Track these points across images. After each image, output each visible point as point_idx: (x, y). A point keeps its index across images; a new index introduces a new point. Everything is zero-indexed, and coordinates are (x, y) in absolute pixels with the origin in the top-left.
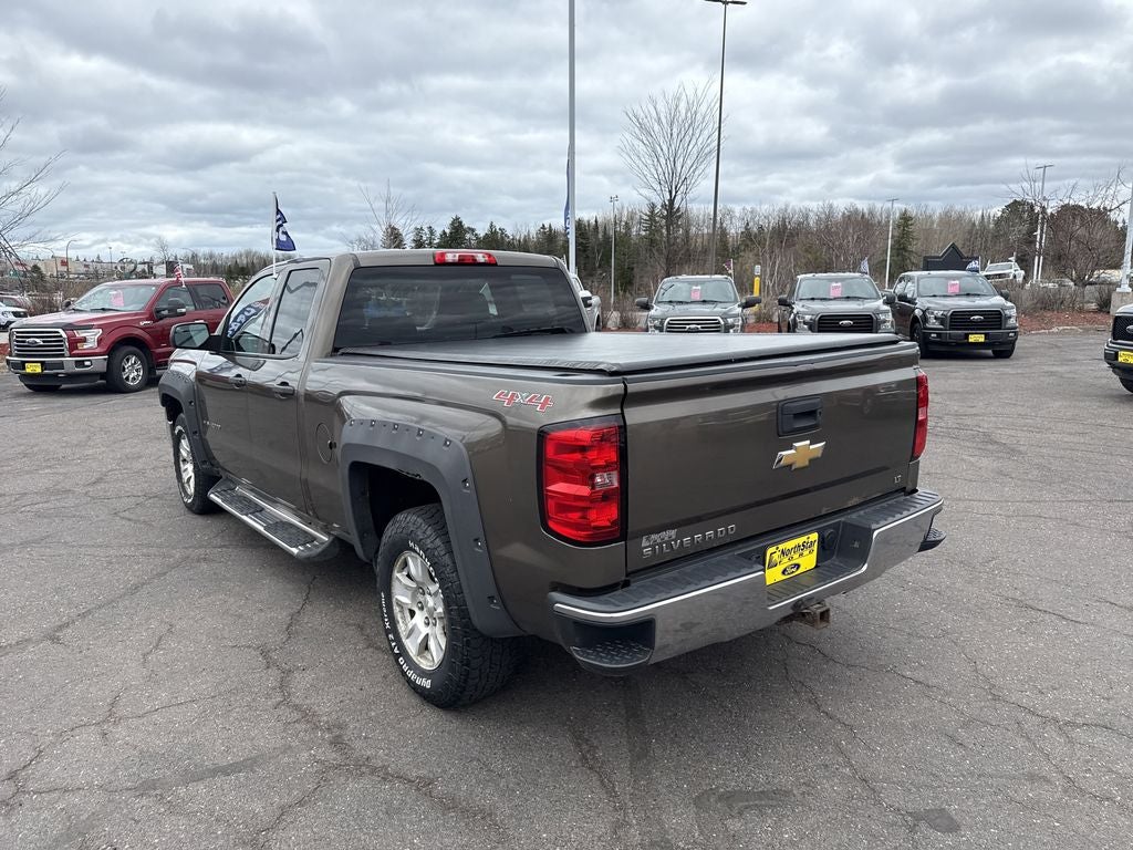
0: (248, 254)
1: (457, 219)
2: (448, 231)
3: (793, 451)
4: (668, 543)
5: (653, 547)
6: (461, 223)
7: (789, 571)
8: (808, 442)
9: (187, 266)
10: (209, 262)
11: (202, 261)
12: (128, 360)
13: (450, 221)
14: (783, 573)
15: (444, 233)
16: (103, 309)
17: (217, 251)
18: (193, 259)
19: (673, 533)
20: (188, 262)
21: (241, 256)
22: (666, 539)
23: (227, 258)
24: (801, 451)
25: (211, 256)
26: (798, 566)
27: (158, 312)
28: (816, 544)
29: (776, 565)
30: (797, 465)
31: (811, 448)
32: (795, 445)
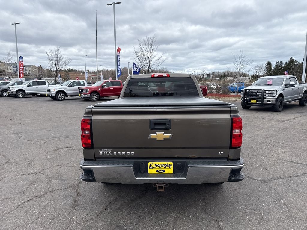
0: (228, 71)
1: (292, 58)
2: (288, 62)
3: (156, 135)
4: (108, 153)
5: (103, 152)
6: (293, 59)
7: (160, 171)
8: (164, 133)
9: (212, 75)
10: (217, 74)
11: (216, 74)
13: (289, 59)
14: (157, 171)
15: (286, 63)
17: (220, 71)
18: (213, 73)
19: (110, 150)
20: (212, 74)
21: (226, 72)
22: (108, 151)
23: (222, 73)
24: (160, 135)
25: (218, 72)
26: (164, 171)
28: (172, 166)
29: (153, 168)
30: (158, 139)
31: (164, 135)
32: (157, 133)
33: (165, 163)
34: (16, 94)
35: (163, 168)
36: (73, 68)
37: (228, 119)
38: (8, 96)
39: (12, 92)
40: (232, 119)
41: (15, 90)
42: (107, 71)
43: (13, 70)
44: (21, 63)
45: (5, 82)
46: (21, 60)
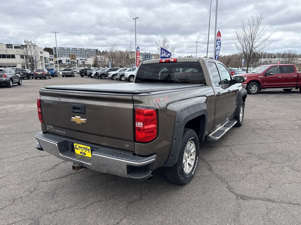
3: (75, 118)
5: (49, 128)
12: (253, 86)
14: (81, 153)
16: (253, 73)
19: (52, 127)
24: (78, 119)
26: (85, 154)
27: (266, 74)
28: (90, 150)
29: (78, 149)
30: (77, 123)
31: (81, 119)
32: (76, 116)
33: (85, 147)
34: (128, 79)
35: (84, 151)
36: (191, 55)
37: (131, 109)
38: (124, 81)
39: (126, 77)
40: (134, 110)
41: (128, 76)
42: (224, 56)
43: (143, 58)
44: (138, 52)
45: (125, 68)
46: (138, 50)
